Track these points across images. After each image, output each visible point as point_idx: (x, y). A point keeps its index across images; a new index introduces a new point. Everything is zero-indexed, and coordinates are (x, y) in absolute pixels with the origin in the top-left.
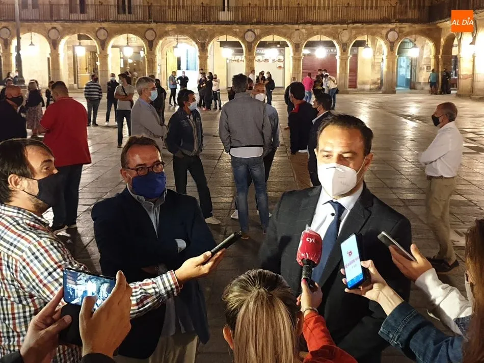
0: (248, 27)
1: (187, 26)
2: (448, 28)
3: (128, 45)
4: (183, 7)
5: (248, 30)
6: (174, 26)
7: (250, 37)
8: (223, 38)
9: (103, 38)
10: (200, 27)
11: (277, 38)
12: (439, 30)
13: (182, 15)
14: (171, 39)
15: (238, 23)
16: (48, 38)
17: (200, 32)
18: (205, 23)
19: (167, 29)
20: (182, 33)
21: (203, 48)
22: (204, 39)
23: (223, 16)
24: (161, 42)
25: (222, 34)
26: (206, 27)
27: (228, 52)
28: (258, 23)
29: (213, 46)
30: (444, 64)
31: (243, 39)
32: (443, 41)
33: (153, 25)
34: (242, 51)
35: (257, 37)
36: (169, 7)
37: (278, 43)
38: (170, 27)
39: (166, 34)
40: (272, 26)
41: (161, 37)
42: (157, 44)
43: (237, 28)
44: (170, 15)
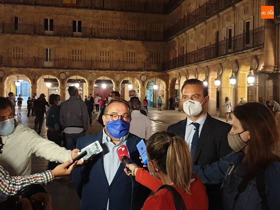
0: (62, 70)
1: (24, 69)
2: (173, 75)
4: (22, 58)
5: (62, 72)
6: (16, 69)
7: (63, 76)
8: (46, 77)
10: (32, 70)
11: (79, 77)
12: (168, 75)
13: (21, 63)
14: (14, 77)
15: (56, 68)
17: (32, 73)
18: (36, 68)
19: (12, 71)
20: (21, 73)
21: (34, 82)
22: (35, 76)
23: (46, 64)
24: (8, 78)
25: (46, 74)
26: (36, 70)
27: (49, 85)
28: (68, 68)
29: (40, 81)
30: (171, 94)
31: (59, 78)
32: (170, 81)
33: (3, 68)
34: (58, 84)
35: (67, 77)
36: (14, 58)
37: (79, 80)
38: (13, 70)
39: (11, 73)
40: (76, 70)
41: (8, 75)
42: (5, 79)
43: (55, 71)
44: (14, 62)
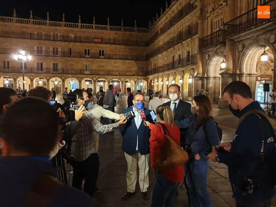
0: (94, 76)
1: (75, 75)
2: (150, 78)
3: (56, 81)
4: (74, 69)
6: (71, 75)
7: (95, 79)
8: (86, 79)
9: (48, 78)
10: (79, 75)
11: (103, 79)
12: (148, 78)
13: (73, 72)
14: (70, 79)
15: (91, 75)
16: (30, 78)
17: (79, 77)
18: (81, 74)
19: (69, 76)
20: (74, 77)
21: (80, 82)
22: (81, 79)
23: (86, 72)
24: (67, 80)
25: (86, 78)
26: (81, 76)
27: (88, 83)
28: (97, 75)
29: (83, 81)
30: (149, 88)
31: (93, 80)
32: (149, 81)
33: (64, 75)
34: (92, 83)
35: (97, 79)
36: (70, 69)
37: (103, 81)
38: (70, 75)
39: (69, 77)
40: (101, 76)
41: (67, 78)
42: (65, 81)
43: (91, 76)
44: (70, 72)
